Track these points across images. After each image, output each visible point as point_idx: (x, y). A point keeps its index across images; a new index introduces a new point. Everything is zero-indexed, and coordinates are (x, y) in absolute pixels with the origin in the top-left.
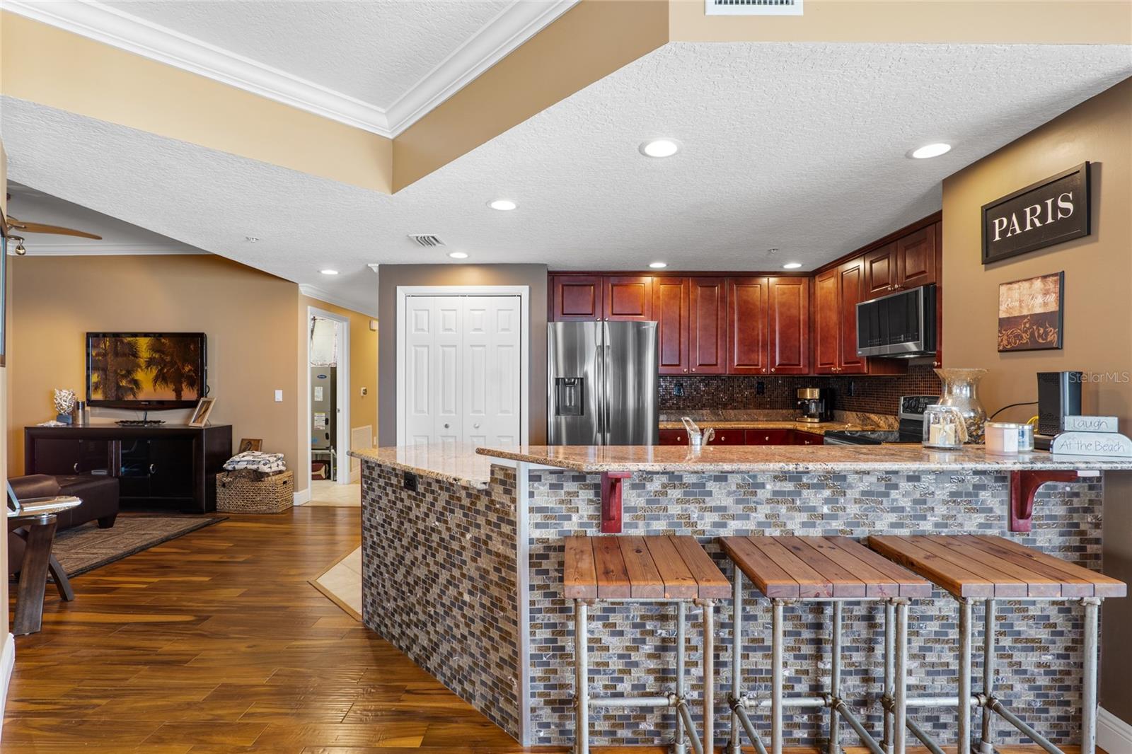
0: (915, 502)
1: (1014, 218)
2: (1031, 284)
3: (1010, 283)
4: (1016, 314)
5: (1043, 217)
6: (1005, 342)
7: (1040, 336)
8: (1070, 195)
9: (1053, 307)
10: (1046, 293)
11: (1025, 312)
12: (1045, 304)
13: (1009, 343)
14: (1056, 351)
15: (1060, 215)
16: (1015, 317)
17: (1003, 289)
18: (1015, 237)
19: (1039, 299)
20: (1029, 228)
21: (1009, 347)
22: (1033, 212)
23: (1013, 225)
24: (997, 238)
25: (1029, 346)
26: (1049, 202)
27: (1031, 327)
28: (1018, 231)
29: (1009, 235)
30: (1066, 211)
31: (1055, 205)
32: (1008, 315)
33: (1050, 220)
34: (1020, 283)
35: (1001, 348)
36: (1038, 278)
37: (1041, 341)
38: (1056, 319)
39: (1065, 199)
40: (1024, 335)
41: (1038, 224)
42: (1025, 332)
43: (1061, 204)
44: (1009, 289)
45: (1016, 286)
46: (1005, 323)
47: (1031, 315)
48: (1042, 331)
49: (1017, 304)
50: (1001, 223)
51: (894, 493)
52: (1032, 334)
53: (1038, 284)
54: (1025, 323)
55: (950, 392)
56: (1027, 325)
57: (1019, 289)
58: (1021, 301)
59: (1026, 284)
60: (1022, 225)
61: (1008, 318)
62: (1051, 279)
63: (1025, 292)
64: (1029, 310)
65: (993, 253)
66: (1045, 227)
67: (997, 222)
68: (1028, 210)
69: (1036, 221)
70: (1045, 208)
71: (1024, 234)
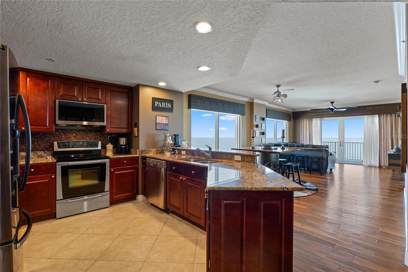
1: (160, 103)
4: (160, 122)
7: (165, 127)
9: (167, 123)
10: (166, 120)
11: (162, 123)
13: (159, 128)
14: (167, 131)
15: (168, 107)
17: (157, 117)
18: (160, 107)
19: (165, 121)
20: (163, 106)
22: (164, 104)
24: (156, 106)
25: (163, 129)
26: (167, 104)
28: (161, 106)
29: (159, 106)
30: (169, 106)
31: (168, 104)
32: (158, 122)
33: (167, 107)
36: (164, 116)
40: (162, 127)
43: (169, 105)
44: (159, 117)
45: (160, 117)
49: (160, 120)
50: (157, 103)
52: (164, 127)
53: (164, 118)
54: (162, 125)
58: (161, 120)
59: (162, 117)
60: (162, 105)
62: (167, 117)
65: (154, 108)
66: (166, 108)
67: (156, 102)
68: (163, 103)
69: (164, 106)
70: (166, 104)
71: (162, 107)
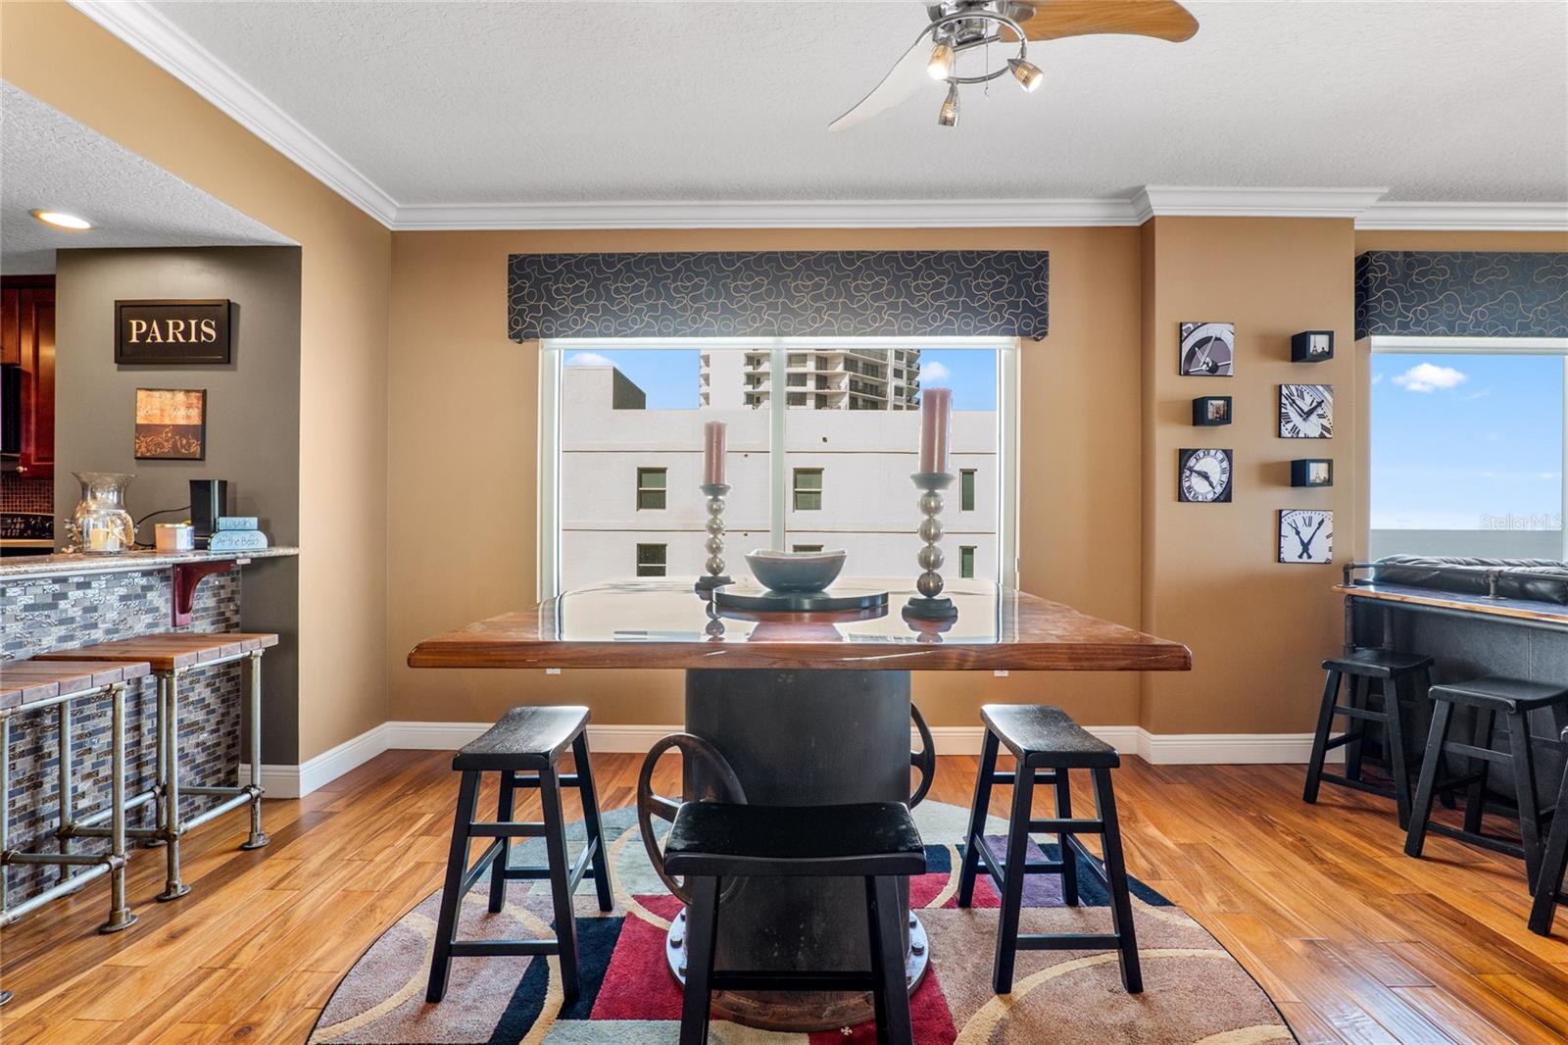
0: (86, 610)
1: (155, 325)
2: (174, 396)
3: (151, 390)
4: (157, 422)
5: (186, 333)
6: (143, 449)
7: (182, 446)
8: (213, 323)
9: (196, 421)
10: (189, 407)
11: (167, 422)
12: (188, 417)
13: (148, 451)
14: (198, 462)
15: (203, 338)
16: (156, 425)
17: (141, 395)
18: (154, 344)
19: (182, 412)
20: (171, 340)
21: (148, 454)
22: (177, 327)
23: (154, 332)
24: (134, 340)
25: (172, 455)
26: (193, 322)
27: (173, 437)
28: (159, 340)
29: (149, 340)
30: (208, 336)
31: (198, 326)
32: (146, 422)
33: (193, 340)
34: (161, 392)
35: (139, 455)
36: (181, 391)
37: (183, 451)
38: (200, 432)
39: (208, 325)
40: (165, 444)
41: (181, 340)
42: (167, 441)
43: (204, 328)
44: (148, 395)
45: (157, 394)
46: (143, 430)
47: (173, 425)
48: (184, 442)
49: (158, 412)
50: (139, 327)
51: (62, 604)
52: (175, 445)
53: (181, 396)
54: (167, 433)
55: (94, 497)
56: (169, 435)
57: (160, 398)
58: (162, 410)
59: (168, 395)
60: (165, 336)
61: (148, 425)
62: (194, 394)
63: (167, 402)
64: (171, 420)
65: (128, 354)
66: (188, 345)
67: (134, 323)
68: (171, 322)
69: (179, 336)
70: (188, 326)
71: (165, 345)
